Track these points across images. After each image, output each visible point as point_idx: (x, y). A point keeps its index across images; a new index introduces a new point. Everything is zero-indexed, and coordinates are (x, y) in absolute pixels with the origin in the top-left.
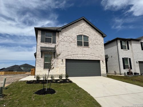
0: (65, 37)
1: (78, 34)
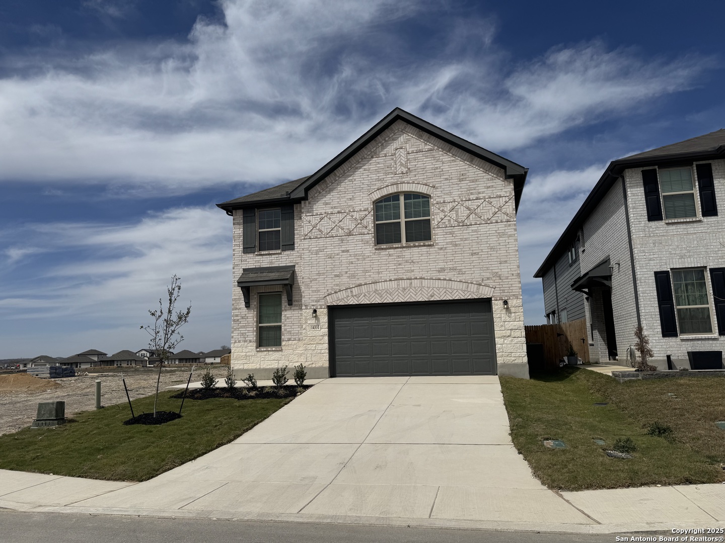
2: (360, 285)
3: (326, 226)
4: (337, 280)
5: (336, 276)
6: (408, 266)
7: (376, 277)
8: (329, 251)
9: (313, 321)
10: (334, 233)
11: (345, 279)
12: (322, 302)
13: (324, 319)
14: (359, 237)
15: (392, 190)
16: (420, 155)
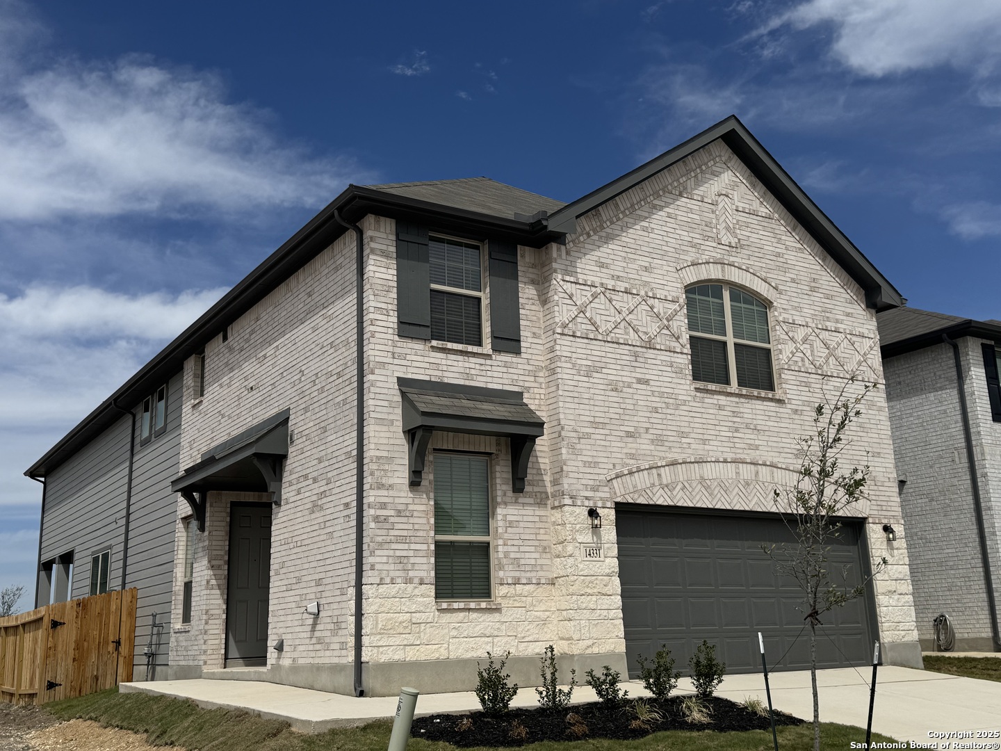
0: (595, 296)
1: (692, 276)
2: (674, 463)
3: (603, 313)
4: (632, 446)
5: (629, 435)
6: (750, 436)
7: (698, 450)
8: (612, 373)
9: (587, 537)
10: (619, 334)
11: (644, 445)
12: (604, 493)
13: (609, 533)
14: (665, 356)
15: (714, 273)
16: (752, 220)
